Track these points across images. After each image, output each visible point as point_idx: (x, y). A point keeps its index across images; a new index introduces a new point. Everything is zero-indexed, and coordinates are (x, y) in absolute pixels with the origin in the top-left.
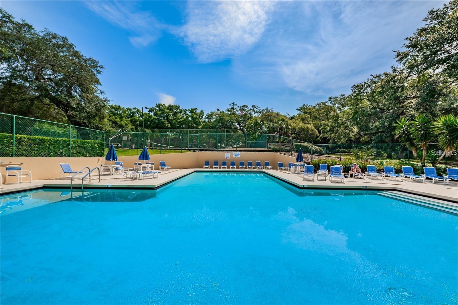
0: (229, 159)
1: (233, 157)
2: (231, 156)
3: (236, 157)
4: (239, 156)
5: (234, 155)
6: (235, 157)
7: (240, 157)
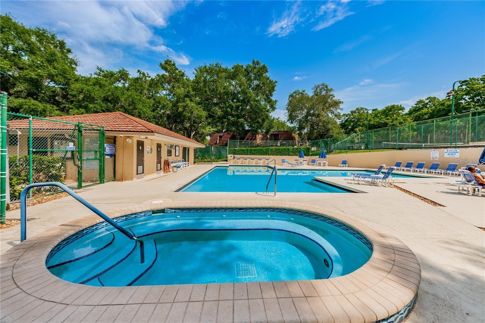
0: (437, 159)
1: (445, 156)
2: (441, 155)
3: (450, 156)
4: (457, 155)
5: (446, 154)
6: (448, 156)
7: (458, 157)
